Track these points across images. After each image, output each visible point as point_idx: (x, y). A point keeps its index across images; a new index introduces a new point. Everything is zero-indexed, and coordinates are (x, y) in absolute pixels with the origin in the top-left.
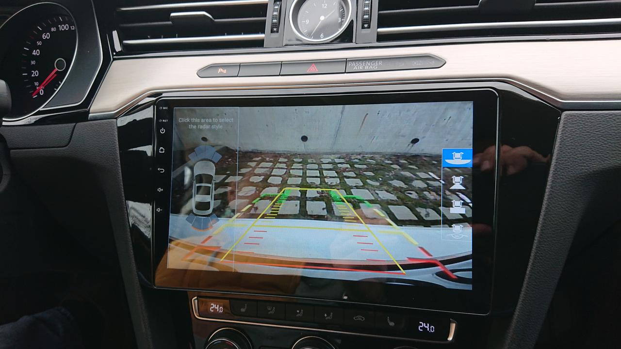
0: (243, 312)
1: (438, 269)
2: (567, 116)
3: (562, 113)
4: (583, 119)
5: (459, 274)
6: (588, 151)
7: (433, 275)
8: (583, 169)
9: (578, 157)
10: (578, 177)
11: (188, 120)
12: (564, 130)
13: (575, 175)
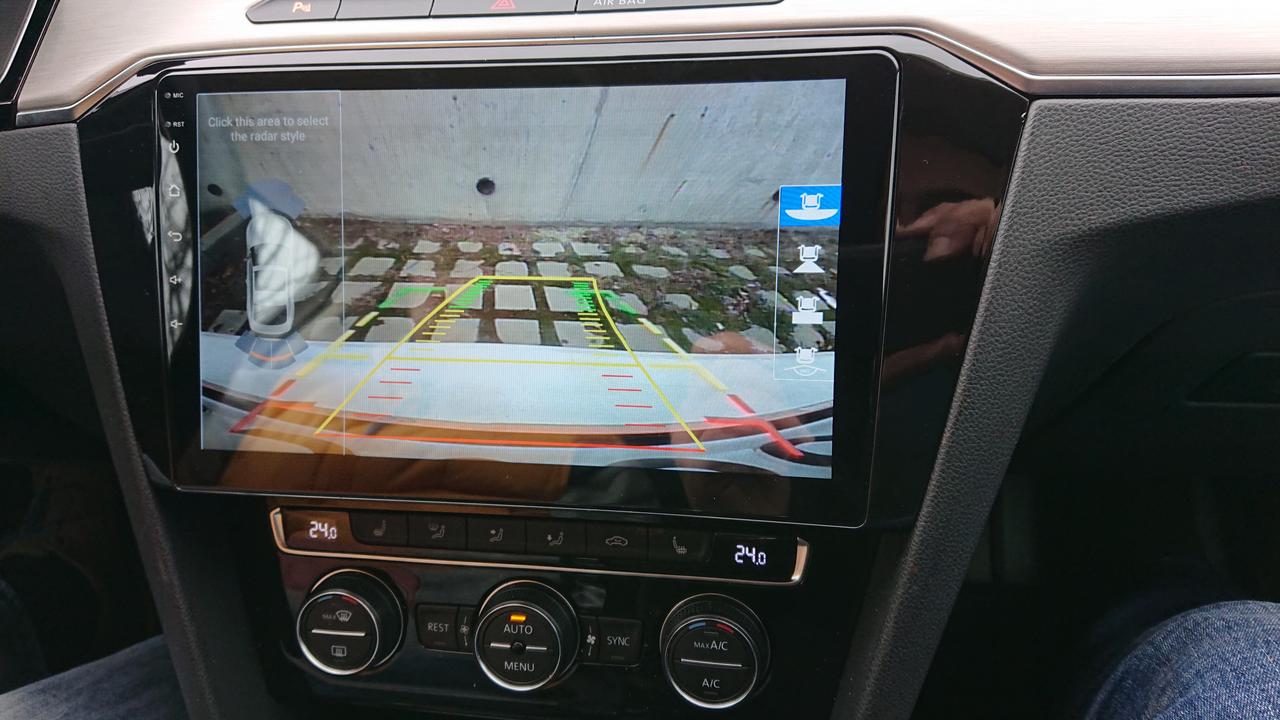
0: (378, 537)
1: (767, 438)
2: (1041, 109)
3: (1030, 103)
4: (1074, 117)
5: (806, 447)
6: (1080, 185)
7: (755, 450)
8: (1067, 225)
9: (1058, 199)
10: (1056, 243)
11: (229, 123)
12: (1032, 141)
13: (1049, 238)
